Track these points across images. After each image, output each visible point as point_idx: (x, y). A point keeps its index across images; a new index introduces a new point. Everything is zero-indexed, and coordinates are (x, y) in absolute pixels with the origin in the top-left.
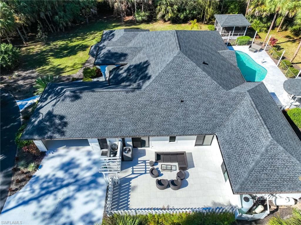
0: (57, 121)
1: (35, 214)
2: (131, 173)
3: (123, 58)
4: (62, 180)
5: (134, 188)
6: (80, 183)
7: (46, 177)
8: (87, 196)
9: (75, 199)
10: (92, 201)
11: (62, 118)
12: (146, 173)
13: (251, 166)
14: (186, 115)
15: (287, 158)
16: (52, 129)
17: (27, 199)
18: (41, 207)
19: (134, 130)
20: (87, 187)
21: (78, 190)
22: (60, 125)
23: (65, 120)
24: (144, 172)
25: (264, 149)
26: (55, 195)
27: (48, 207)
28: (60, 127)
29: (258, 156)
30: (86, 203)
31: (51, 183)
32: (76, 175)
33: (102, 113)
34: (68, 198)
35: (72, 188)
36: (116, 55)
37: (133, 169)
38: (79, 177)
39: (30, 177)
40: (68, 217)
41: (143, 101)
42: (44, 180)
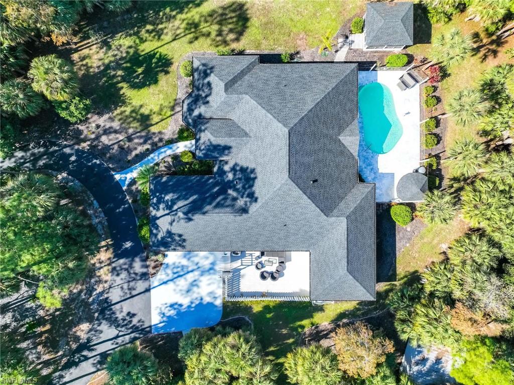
0: (177, 238)
1: (175, 290)
2: (241, 264)
3: (226, 152)
4: (187, 267)
5: (243, 276)
6: (201, 269)
7: (174, 264)
8: (209, 279)
9: (200, 281)
10: (213, 283)
11: (180, 236)
12: (252, 265)
13: (326, 287)
14: (287, 237)
15: (353, 283)
16: (173, 243)
17: (165, 280)
18: (178, 285)
19: (242, 247)
20: (207, 273)
21: (202, 275)
22: (180, 241)
23: (183, 237)
24: (251, 264)
25: (338, 277)
26: (185, 278)
27: (183, 287)
28: (180, 243)
29: (333, 281)
30: (209, 284)
31: (179, 269)
32: (197, 264)
33: (215, 233)
34: (195, 281)
35: (196, 273)
36: (219, 148)
37: (242, 261)
38: (200, 265)
39: (161, 264)
40: (198, 293)
41: (250, 224)
42: (173, 266)
